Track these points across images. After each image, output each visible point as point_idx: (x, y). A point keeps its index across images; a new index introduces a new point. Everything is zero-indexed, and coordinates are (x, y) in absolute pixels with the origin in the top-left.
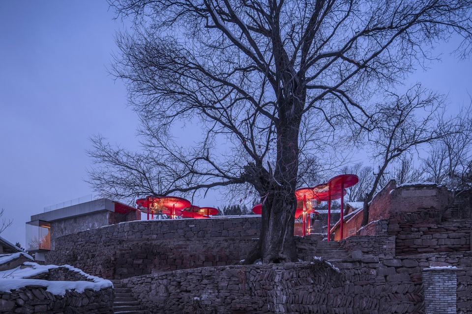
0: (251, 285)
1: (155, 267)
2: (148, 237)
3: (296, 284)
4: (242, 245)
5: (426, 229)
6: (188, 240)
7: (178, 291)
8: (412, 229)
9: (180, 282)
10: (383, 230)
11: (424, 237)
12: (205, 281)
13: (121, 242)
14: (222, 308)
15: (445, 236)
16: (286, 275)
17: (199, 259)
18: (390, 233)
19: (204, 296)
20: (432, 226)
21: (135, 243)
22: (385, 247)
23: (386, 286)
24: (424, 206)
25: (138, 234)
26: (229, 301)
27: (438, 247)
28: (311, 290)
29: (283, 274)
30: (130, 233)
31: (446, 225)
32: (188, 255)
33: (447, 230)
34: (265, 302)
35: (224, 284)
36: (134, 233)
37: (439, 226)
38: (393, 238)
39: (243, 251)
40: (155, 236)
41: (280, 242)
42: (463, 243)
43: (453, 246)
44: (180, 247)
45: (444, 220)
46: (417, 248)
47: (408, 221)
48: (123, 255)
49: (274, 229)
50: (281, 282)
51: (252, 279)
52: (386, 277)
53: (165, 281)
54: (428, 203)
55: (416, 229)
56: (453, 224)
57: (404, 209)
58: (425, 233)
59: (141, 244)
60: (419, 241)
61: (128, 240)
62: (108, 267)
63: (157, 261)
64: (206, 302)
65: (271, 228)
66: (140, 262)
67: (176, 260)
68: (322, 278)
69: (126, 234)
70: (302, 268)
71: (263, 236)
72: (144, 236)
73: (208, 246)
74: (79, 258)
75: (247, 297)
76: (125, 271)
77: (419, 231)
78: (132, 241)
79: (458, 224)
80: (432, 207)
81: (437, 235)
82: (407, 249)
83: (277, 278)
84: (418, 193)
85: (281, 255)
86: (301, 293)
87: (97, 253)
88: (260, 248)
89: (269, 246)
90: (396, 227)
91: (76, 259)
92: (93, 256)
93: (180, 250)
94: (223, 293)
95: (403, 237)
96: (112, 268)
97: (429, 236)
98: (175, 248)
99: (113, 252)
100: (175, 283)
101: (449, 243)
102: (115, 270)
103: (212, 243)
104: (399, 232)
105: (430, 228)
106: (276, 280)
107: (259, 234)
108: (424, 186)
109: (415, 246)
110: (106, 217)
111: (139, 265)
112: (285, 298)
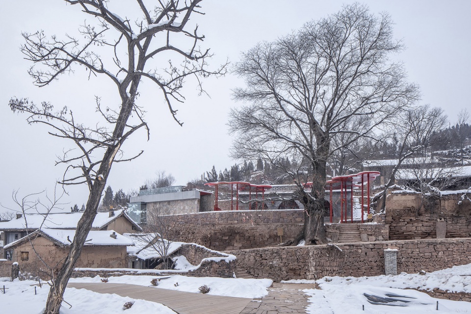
0: (298, 257)
1: (237, 241)
2: (232, 222)
3: (320, 257)
4: (293, 228)
5: (408, 220)
6: (258, 224)
7: (261, 259)
8: (400, 220)
9: (261, 255)
10: (383, 221)
11: (407, 225)
12: (275, 255)
13: (214, 225)
14: (284, 268)
15: (421, 225)
16: (315, 253)
17: (265, 237)
18: (386, 223)
19: (274, 262)
20: (413, 218)
21: (223, 226)
22: (382, 231)
23: (366, 258)
24: (408, 206)
25: (225, 220)
26: (287, 265)
27: (416, 231)
28: (327, 260)
29: (313, 252)
30: (220, 219)
31: (421, 218)
32: (258, 234)
33: (422, 221)
34: (305, 265)
35: (285, 256)
36: (222, 219)
37: (417, 218)
38: (387, 226)
39: (293, 232)
40: (236, 222)
41: (315, 230)
42: (432, 229)
43: (426, 231)
44: (253, 229)
45: (420, 215)
46: (403, 232)
47: (398, 215)
48: (215, 234)
49: (311, 223)
50: (312, 256)
51: (298, 254)
52: (366, 253)
53: (253, 254)
54: (410, 204)
55: (402, 220)
56: (426, 217)
57: (395, 208)
58: (408, 223)
59: (227, 226)
60: (405, 227)
61: (219, 224)
62: (206, 241)
63: (237, 237)
64: (276, 265)
65: (310, 222)
66: (227, 238)
67: (250, 237)
68: (333, 254)
69: (217, 220)
70: (323, 249)
71: (305, 226)
72: (229, 222)
73: (271, 228)
74: (181, 233)
75: (296, 263)
76: (217, 244)
77: (404, 222)
78: (221, 225)
79: (429, 218)
80: (413, 207)
81: (416, 224)
82: (397, 233)
83: (311, 254)
84: (404, 198)
85: (315, 238)
86: (322, 261)
87: (196, 231)
88: (304, 233)
89: (309, 232)
90: (390, 219)
91: (179, 234)
92: (193, 233)
93: (253, 231)
94: (284, 261)
95: (395, 225)
96: (209, 242)
97: (410, 225)
98: (249, 229)
99: (209, 232)
100: (259, 255)
101: (423, 229)
102: (210, 243)
103: (274, 227)
104: (392, 222)
105: (411, 220)
106: (310, 255)
107: (304, 221)
108: (407, 193)
109: (402, 231)
110: (194, 203)
111: (226, 240)
112: (314, 263)
